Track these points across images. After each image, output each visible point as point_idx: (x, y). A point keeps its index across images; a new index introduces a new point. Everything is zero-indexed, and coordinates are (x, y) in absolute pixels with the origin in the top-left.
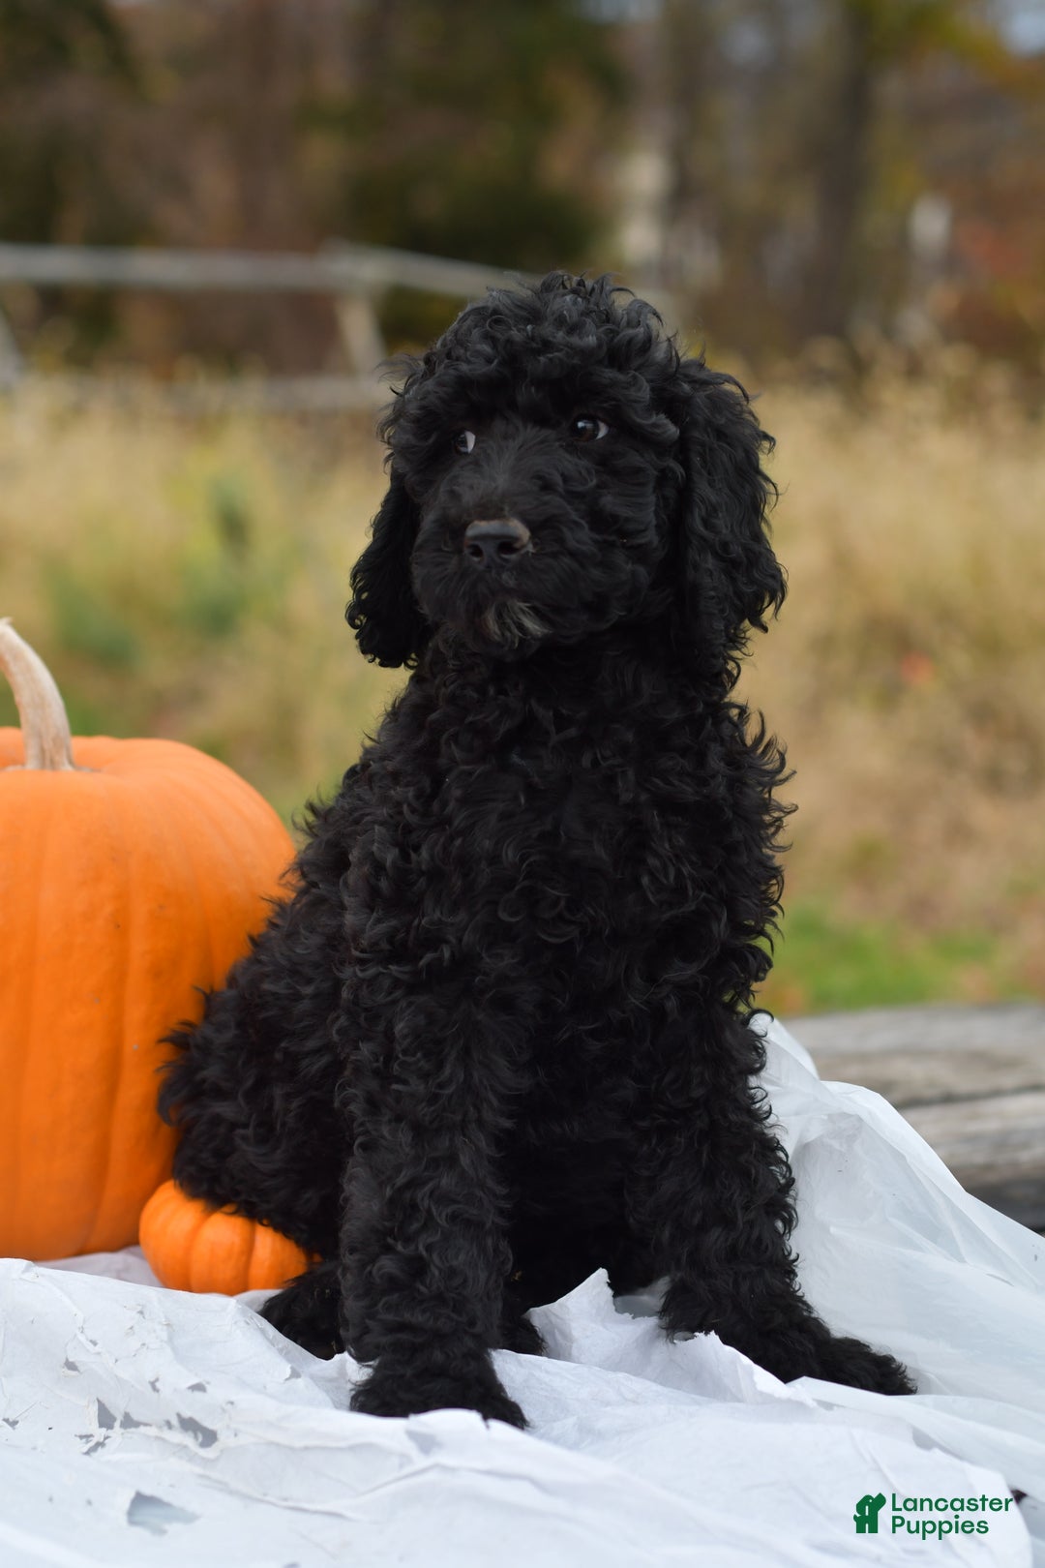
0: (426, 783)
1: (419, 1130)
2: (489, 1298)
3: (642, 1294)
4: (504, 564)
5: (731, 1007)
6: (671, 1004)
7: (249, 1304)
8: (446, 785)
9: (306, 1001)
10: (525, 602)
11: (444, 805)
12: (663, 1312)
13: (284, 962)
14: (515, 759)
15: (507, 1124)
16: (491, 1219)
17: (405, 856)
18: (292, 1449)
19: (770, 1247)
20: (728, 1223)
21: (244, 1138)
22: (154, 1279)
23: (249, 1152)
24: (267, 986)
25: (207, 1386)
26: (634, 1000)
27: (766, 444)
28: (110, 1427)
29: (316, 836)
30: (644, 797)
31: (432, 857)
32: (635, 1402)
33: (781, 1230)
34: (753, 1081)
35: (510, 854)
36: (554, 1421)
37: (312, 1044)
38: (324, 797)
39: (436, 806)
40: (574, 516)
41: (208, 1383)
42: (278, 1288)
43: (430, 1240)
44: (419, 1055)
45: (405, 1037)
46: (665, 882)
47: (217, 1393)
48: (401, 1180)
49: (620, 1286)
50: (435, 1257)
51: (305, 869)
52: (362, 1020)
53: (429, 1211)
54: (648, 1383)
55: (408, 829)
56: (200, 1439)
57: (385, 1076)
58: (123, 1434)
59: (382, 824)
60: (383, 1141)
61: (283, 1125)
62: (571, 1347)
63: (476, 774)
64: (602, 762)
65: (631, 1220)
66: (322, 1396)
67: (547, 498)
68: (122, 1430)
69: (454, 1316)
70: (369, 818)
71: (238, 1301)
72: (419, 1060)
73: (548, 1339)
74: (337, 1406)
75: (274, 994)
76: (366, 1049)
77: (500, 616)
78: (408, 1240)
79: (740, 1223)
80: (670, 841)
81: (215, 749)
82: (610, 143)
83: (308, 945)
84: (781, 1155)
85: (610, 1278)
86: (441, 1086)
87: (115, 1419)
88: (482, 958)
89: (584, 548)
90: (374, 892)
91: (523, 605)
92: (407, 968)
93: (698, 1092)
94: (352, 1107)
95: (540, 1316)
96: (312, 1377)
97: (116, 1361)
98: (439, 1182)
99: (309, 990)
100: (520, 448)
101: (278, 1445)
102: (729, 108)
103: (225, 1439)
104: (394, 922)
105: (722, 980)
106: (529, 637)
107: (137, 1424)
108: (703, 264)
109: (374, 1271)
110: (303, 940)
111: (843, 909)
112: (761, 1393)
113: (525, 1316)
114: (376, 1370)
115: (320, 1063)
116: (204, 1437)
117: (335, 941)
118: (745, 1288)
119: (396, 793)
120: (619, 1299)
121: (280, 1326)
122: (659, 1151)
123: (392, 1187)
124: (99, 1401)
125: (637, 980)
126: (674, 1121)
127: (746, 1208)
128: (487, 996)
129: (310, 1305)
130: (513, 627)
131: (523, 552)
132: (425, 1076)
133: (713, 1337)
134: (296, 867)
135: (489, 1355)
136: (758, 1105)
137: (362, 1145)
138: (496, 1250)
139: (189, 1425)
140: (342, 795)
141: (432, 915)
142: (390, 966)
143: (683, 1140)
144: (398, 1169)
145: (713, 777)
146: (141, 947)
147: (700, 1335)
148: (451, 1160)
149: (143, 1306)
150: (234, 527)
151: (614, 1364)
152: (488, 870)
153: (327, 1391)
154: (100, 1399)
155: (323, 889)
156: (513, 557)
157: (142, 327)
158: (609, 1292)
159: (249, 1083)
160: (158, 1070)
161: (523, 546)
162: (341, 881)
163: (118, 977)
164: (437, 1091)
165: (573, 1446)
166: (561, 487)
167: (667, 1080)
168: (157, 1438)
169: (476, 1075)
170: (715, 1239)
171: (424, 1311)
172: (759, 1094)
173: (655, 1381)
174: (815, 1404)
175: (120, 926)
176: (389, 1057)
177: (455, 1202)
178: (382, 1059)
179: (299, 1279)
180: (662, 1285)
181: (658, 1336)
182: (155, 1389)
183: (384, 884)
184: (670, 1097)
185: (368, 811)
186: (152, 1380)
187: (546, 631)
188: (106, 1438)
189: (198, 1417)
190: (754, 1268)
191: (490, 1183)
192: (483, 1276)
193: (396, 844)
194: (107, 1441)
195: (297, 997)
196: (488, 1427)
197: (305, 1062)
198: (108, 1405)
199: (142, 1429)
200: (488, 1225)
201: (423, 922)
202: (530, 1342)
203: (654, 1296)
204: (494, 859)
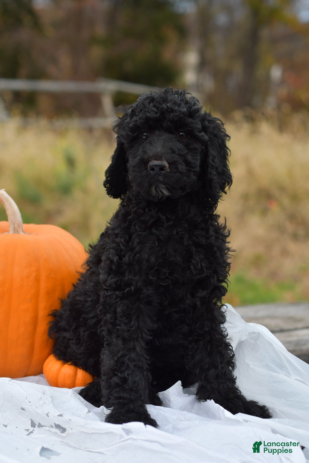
0: (127, 237)
1: (124, 340)
2: (145, 390)
3: (191, 388)
4: (160, 174)
5: (215, 304)
6: (198, 303)
7: (76, 391)
8: (133, 238)
9: (89, 302)
10: (164, 185)
11: (133, 244)
12: (197, 394)
13: (82, 291)
14: (154, 231)
15: (150, 338)
16: (146, 366)
17: (120, 258)
18: (88, 433)
19: (228, 374)
20: (216, 367)
21: (72, 343)
22: (48, 384)
23: (74, 347)
24: (78, 298)
25: (63, 415)
26: (188, 302)
27: (228, 138)
28: (34, 427)
29: (92, 253)
30: (190, 242)
31: (129, 259)
32: (189, 420)
33: (231, 370)
34: (222, 326)
35: (153, 260)
36: (166, 426)
37: (91, 315)
38: (94, 243)
39: (130, 244)
40: (181, 161)
41: (63, 414)
42: (84, 386)
43: (128, 372)
44: (124, 318)
45: (120, 313)
46: (197, 267)
47: (66, 417)
48: (119, 355)
49: (185, 386)
50: (130, 378)
51: (89, 264)
52: (107, 307)
53: (128, 364)
54: (193, 414)
55: (121, 251)
56: (61, 430)
57: (114, 324)
58: (38, 429)
59: (112, 249)
60: (113, 343)
61: (83, 339)
62: (170, 404)
63: (143, 235)
64: (179, 233)
65: (187, 367)
66: (97, 418)
67: (174, 155)
68: (38, 428)
69: (135, 394)
70: (108, 247)
71: (72, 390)
72: (124, 319)
73: (164, 401)
74: (102, 421)
75: (79, 300)
76: (108, 316)
77: (156, 189)
78: (122, 372)
79: (220, 368)
80: (199, 256)
81: (65, 227)
82: (182, 49)
83: (89, 286)
84: (231, 347)
85: (182, 383)
86: (131, 327)
87: (36, 425)
88: (143, 290)
89: (183, 171)
90: (110, 269)
91: (163, 186)
92: (121, 293)
93: (207, 329)
94: (103, 333)
95: (161, 395)
96: (94, 412)
97: (36, 408)
98: (131, 355)
99: (89, 299)
100: (164, 139)
101: (84, 432)
102: (217, 38)
103: (68, 430)
104: (117, 279)
105: (214, 296)
106: (164, 196)
107: (42, 426)
108: (209, 84)
109: (112, 382)
110: (88, 284)
111: (251, 275)
112: (227, 418)
113: (157, 394)
114: (112, 411)
115: (93, 321)
116: (62, 430)
117: (97, 284)
118: (221, 387)
119: (118, 240)
120: (184, 389)
121: (84, 397)
122: (195, 346)
123: (117, 357)
124: (31, 419)
125: (189, 296)
126: (199, 338)
127: (221, 363)
128: (144, 301)
129: (93, 391)
130: (160, 192)
131: (166, 171)
132: (126, 324)
133: (212, 401)
134: (86, 263)
135: (145, 406)
136: (224, 333)
137: (107, 344)
138: (147, 375)
139: (58, 426)
140: (100, 241)
141: (128, 277)
142: (116, 292)
143: (202, 343)
144: (118, 352)
145: (211, 237)
146: (43, 286)
147: (208, 401)
148: (134, 349)
149: (44, 391)
150: (71, 162)
151: (183, 409)
152: (146, 264)
153: (98, 417)
154: (32, 419)
155: (94, 269)
156: (163, 172)
157: (44, 103)
158: (182, 388)
159: (73, 327)
160: (48, 324)
161: (167, 169)
162: (99, 266)
163: (37, 295)
164: (130, 329)
165: (172, 433)
166: (177, 152)
167: (198, 325)
168: (48, 430)
169: (141, 324)
170: (212, 372)
171: (127, 393)
172: (224, 330)
173: (195, 414)
174: (243, 421)
175: (37, 280)
176: (116, 318)
177: (135, 361)
178: (113, 319)
179: (90, 383)
180: (197, 385)
181: (196, 401)
182: (48, 416)
183: (113, 267)
184: (198, 330)
185: (107, 245)
186: (47, 413)
187: (169, 194)
188: (33, 430)
189: (60, 424)
190: (224, 381)
191: (145, 356)
192: (143, 383)
193: (117, 255)
194: (33, 431)
195: (86, 301)
196: (146, 427)
197: (89, 321)
198: (34, 421)
199: (44, 428)
200: (145, 368)
201: (126, 279)
202: (158, 402)
203: (194, 389)
204: (148, 261)
